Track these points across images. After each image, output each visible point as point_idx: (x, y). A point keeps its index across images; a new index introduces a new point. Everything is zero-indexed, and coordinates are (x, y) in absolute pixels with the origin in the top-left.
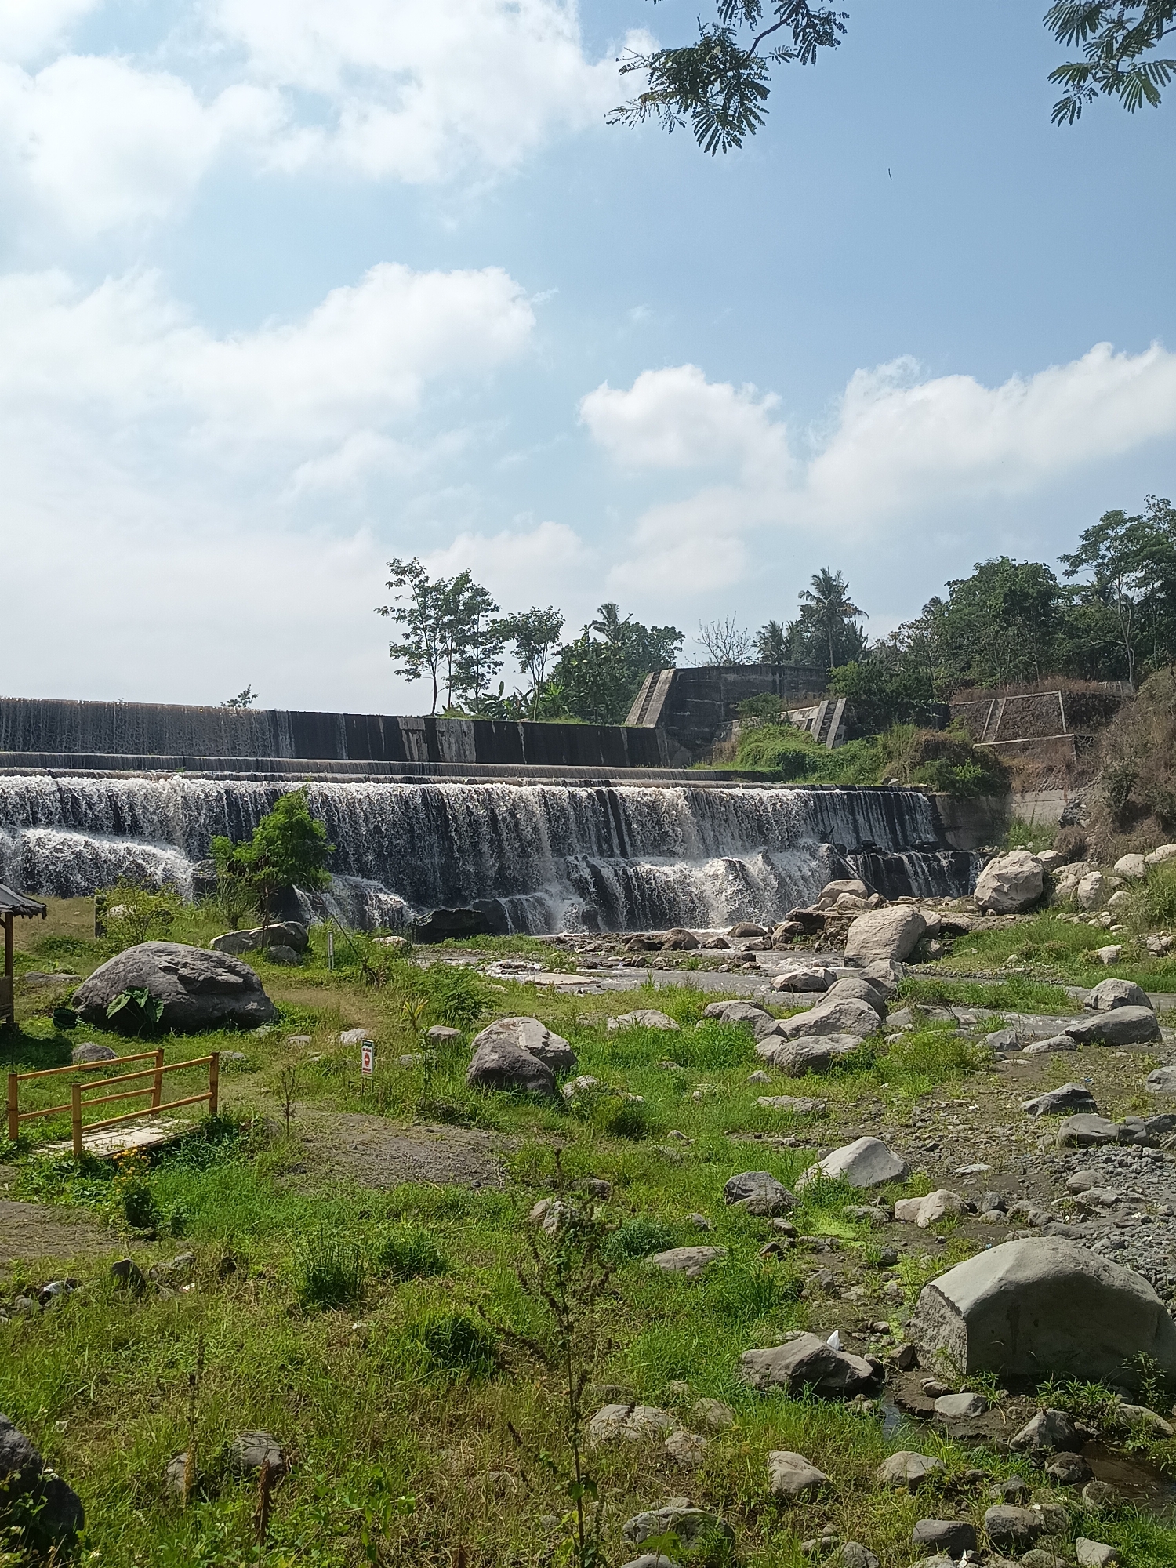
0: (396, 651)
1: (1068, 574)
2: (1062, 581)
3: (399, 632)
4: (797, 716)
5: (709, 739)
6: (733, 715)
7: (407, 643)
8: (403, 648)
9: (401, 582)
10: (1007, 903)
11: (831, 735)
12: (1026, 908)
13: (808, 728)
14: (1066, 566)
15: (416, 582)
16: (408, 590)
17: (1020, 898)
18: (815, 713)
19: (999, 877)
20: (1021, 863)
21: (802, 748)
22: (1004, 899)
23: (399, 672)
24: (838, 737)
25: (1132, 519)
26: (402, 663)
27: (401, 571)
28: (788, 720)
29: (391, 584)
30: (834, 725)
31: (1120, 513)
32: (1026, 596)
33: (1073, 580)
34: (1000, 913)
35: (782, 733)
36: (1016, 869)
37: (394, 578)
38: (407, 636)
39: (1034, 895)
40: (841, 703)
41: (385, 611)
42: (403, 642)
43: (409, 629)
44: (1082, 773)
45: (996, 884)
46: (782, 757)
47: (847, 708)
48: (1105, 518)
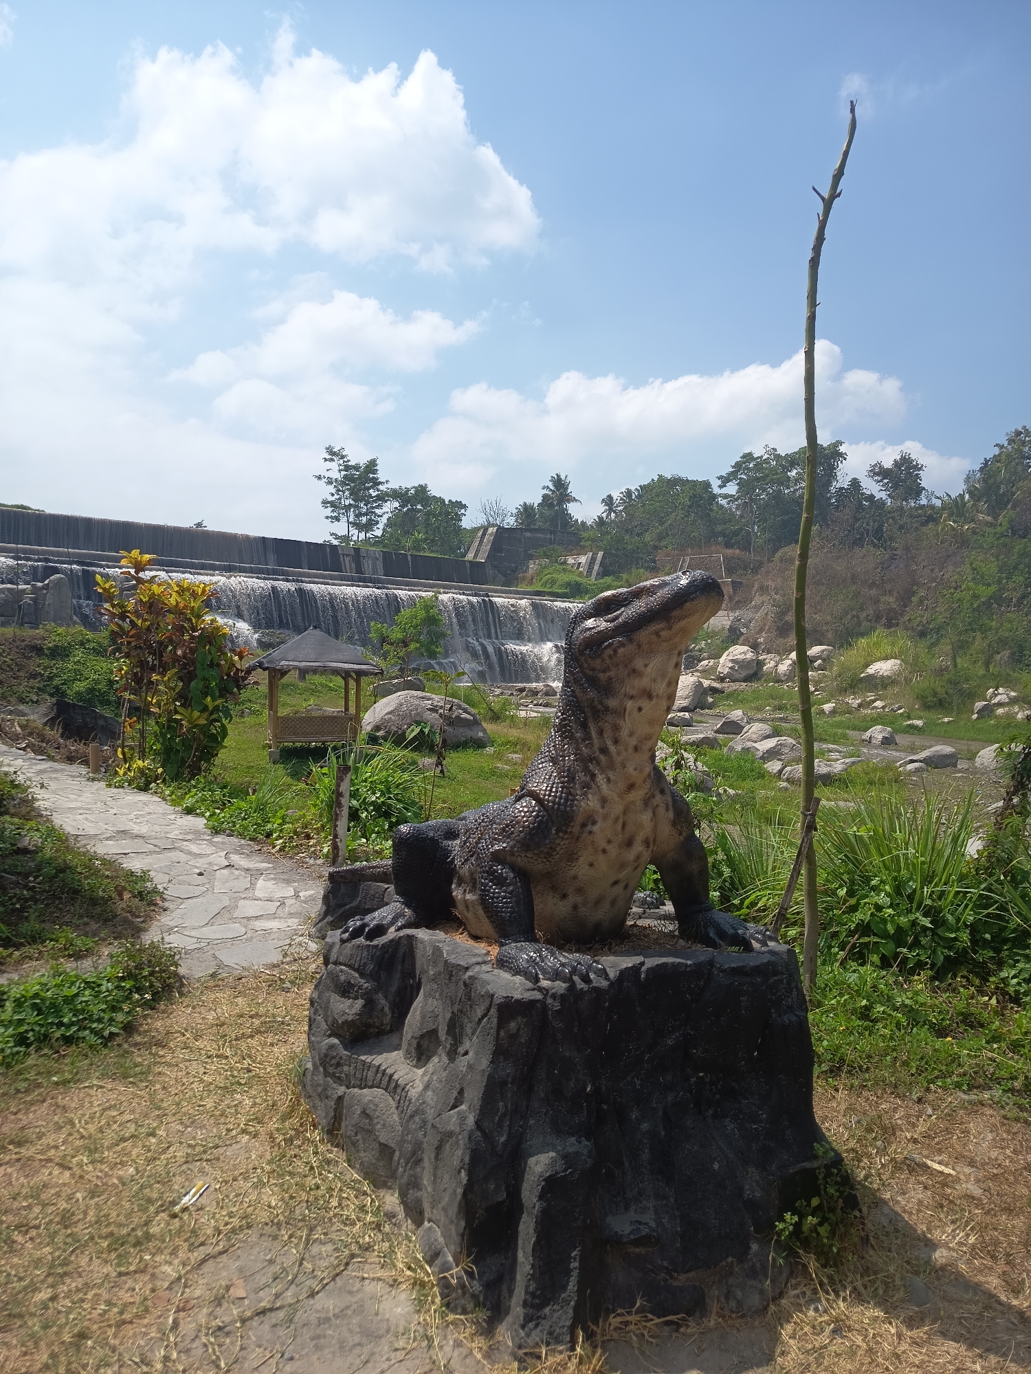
0: (325, 502)
1: (720, 487)
2: (716, 491)
3: (327, 492)
4: (571, 561)
5: (514, 571)
6: (531, 557)
7: (333, 499)
8: (328, 502)
9: (332, 460)
10: (737, 676)
11: (594, 573)
12: (746, 679)
13: (578, 568)
14: (719, 482)
15: (341, 462)
16: (334, 466)
17: (744, 674)
18: (583, 559)
19: (732, 661)
20: (744, 653)
21: (578, 579)
22: (735, 673)
23: (327, 518)
24: (598, 574)
25: (758, 458)
26: (328, 511)
27: (332, 453)
28: (565, 563)
29: (326, 460)
30: (596, 567)
31: (750, 454)
32: (701, 498)
33: (724, 491)
34: (733, 681)
35: (564, 569)
36: (742, 657)
37: (328, 457)
38: (333, 495)
39: (751, 672)
40: (600, 554)
41: (319, 478)
42: (330, 498)
43: (334, 491)
44: (738, 602)
45: (731, 665)
46: (568, 584)
47: (604, 557)
48: (743, 457)
